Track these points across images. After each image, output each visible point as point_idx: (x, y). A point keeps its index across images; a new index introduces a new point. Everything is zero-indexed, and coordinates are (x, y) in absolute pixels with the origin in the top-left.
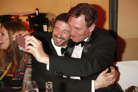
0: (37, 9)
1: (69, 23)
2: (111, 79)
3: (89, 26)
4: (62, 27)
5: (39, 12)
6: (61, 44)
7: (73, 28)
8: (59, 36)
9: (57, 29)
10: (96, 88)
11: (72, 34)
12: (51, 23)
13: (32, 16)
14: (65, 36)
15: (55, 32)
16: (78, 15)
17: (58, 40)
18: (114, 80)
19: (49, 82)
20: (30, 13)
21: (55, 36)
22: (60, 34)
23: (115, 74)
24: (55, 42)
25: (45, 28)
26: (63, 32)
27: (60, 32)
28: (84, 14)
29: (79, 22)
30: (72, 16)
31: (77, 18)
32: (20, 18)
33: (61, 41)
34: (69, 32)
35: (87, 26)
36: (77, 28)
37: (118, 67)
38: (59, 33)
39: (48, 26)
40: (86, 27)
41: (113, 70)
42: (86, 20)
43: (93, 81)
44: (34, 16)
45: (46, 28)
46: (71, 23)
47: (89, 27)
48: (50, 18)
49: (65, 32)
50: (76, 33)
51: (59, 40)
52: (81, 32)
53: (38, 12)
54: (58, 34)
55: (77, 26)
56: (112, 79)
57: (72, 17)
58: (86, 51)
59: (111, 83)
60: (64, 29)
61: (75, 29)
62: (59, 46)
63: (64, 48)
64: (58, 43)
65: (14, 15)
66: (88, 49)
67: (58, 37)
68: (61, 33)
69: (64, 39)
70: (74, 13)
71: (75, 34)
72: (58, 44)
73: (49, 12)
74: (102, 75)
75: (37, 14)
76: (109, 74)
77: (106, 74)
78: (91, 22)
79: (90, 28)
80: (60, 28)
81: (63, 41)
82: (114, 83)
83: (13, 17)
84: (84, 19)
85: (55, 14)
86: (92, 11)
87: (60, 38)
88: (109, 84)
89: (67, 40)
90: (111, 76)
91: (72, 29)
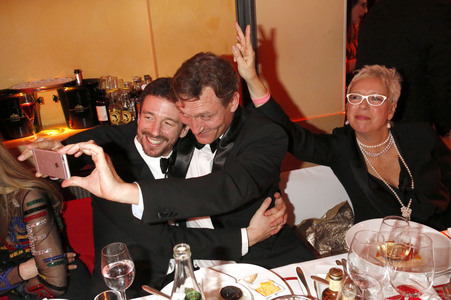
0: (77, 71)
2: (279, 221)
4: (161, 110)
5: (84, 78)
6: (158, 151)
8: (155, 134)
9: (148, 115)
13: (67, 89)
14: (170, 131)
15: (145, 124)
17: (152, 141)
21: (144, 133)
22: (157, 126)
24: (146, 147)
25: (102, 113)
26: (164, 123)
27: (158, 123)
32: (39, 95)
33: (159, 144)
38: (154, 125)
39: (109, 109)
41: (279, 201)
44: (72, 88)
45: (105, 114)
49: (169, 122)
51: (154, 142)
53: (81, 77)
54: (153, 129)
56: (281, 219)
59: (279, 227)
60: (165, 115)
62: (156, 156)
64: (152, 149)
65: (23, 88)
67: (152, 136)
68: (161, 127)
69: (167, 140)
71: (202, 129)
74: (259, 213)
75: (79, 82)
76: (273, 210)
77: (269, 212)
80: (156, 113)
81: (165, 144)
83: (21, 95)
87: (158, 137)
88: (276, 232)
89: (174, 140)
90: (278, 214)
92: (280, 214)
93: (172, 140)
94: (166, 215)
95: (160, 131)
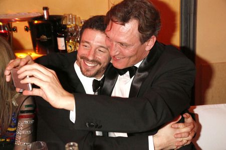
0: (46, 8)
1: (107, 33)
2: (184, 135)
3: (144, 40)
4: (96, 40)
5: (50, 14)
6: (93, 72)
7: (115, 43)
8: (91, 58)
9: (86, 44)
11: (113, 53)
12: (72, 34)
13: (36, 22)
14: (102, 57)
15: (83, 51)
16: (125, 21)
17: (88, 64)
18: (190, 137)
20: (33, 15)
21: (82, 58)
23: (192, 126)
24: (83, 69)
25: (61, 42)
26: (97, 50)
27: (93, 50)
28: (136, 18)
29: (127, 33)
30: (115, 22)
31: (124, 25)
32: (14, 25)
33: (94, 67)
35: (141, 41)
36: (122, 44)
38: (89, 52)
39: (67, 40)
40: (140, 43)
41: (189, 120)
42: (140, 29)
44: (40, 22)
45: (63, 44)
46: (111, 34)
47: (144, 42)
49: (102, 49)
50: (121, 52)
51: (90, 65)
53: (48, 13)
54: (89, 54)
56: (187, 134)
57: (114, 24)
59: (184, 141)
60: (99, 44)
62: (91, 76)
64: (88, 71)
67: (88, 60)
68: (95, 53)
69: (100, 64)
72: (89, 74)
75: (46, 17)
78: (149, 33)
80: (91, 42)
81: (98, 67)
82: (189, 143)
84: (137, 28)
86: (152, 13)
87: (93, 61)
89: (106, 64)
90: (184, 129)
91: (112, 44)
92: (187, 129)
93: (104, 65)
94: (93, 126)
95: (94, 56)
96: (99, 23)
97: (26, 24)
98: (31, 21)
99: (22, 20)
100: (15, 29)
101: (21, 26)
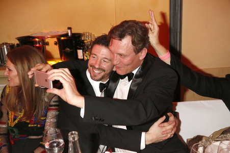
0: (70, 28)
1: (110, 47)
2: (168, 132)
4: (101, 53)
5: (73, 32)
6: (99, 77)
7: (116, 55)
8: (97, 67)
9: (94, 56)
10: (147, 143)
11: (115, 63)
12: (88, 47)
13: (62, 38)
14: (105, 66)
15: (92, 61)
16: (121, 37)
17: (95, 71)
18: (173, 132)
19: (73, 132)
20: (60, 33)
21: (91, 66)
22: (98, 63)
23: (174, 124)
24: (92, 75)
25: (80, 53)
26: (102, 61)
27: (99, 60)
28: (130, 34)
29: (124, 46)
30: (114, 38)
31: (121, 40)
32: (47, 40)
33: (99, 73)
34: (110, 60)
35: (135, 52)
36: (121, 55)
37: (178, 113)
38: (96, 62)
39: (84, 51)
40: (134, 54)
41: (172, 118)
42: (133, 42)
43: (143, 134)
44: (65, 38)
45: (82, 54)
46: (112, 48)
47: (138, 53)
48: (87, 40)
49: (106, 60)
50: (121, 62)
51: (96, 72)
52: (127, 60)
53: (71, 31)
54: (96, 64)
55: (122, 51)
56: (170, 131)
57: (114, 40)
58: (135, 88)
59: (169, 136)
60: (104, 56)
61: (118, 56)
62: (97, 81)
63: (104, 83)
64: (95, 76)
65: (38, 35)
66: (138, 85)
67: (95, 68)
68: (100, 62)
69: (104, 71)
70: (117, 34)
71: (118, 62)
72: (96, 78)
73: (86, 32)
75: (70, 34)
76: (166, 124)
78: (140, 45)
79: (140, 54)
80: (98, 54)
81: (103, 74)
82: (172, 136)
83: (37, 40)
84: (131, 42)
85: (94, 35)
86: (142, 31)
87: (99, 69)
88: (166, 138)
89: (109, 71)
90: (169, 127)
91: (114, 56)
92: (170, 127)
93: (108, 72)
94: (98, 119)
95: (100, 65)
96: (105, 41)
97: (55, 40)
98: (59, 37)
99: (53, 37)
100: (47, 44)
101: (52, 41)
